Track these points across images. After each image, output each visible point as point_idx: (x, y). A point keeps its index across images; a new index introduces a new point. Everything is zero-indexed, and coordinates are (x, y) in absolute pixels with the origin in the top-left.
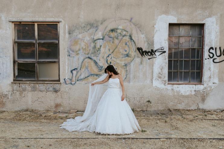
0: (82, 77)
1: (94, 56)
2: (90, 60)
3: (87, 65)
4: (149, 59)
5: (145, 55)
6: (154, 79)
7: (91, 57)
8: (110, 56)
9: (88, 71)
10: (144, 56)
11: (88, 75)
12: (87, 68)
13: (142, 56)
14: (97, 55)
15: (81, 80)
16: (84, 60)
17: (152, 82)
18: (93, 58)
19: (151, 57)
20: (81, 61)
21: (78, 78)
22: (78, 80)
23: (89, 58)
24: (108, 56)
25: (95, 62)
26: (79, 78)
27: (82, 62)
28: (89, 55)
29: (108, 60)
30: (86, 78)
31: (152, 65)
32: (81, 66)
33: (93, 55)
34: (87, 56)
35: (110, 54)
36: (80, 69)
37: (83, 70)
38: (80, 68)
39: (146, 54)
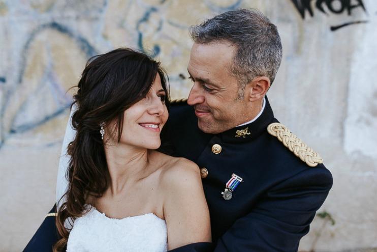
0: (32, 114)
1: (78, 18)
2: (59, 39)
3: (47, 59)
4: (334, 29)
5: (316, 11)
7: (63, 23)
8: (154, 19)
9: (56, 86)
10: (312, 14)
11: (58, 107)
12: (50, 76)
13: (303, 16)
14: (93, 14)
15: (26, 128)
16: (32, 36)
17: (342, 135)
18: (73, 25)
19: (344, 18)
20: (18, 41)
21: (13, 119)
22: (12, 132)
23: (55, 26)
24: (145, 19)
25: (83, 48)
26: (20, 121)
27: (26, 47)
28: (56, 15)
29: (145, 36)
30: (47, 119)
31: (345, 58)
32: (23, 64)
33: (71, 13)
34: (47, 18)
35: (154, 10)
36: (20, 81)
37: (31, 84)
38: (15, 74)
39: (319, 6)
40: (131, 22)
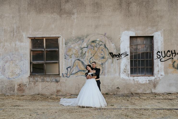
0: (74, 72)
1: (81, 59)
2: (79, 61)
3: (77, 64)
4: (117, 60)
5: (115, 57)
6: (121, 72)
7: (80, 59)
8: (92, 59)
9: (78, 68)
10: (114, 58)
11: (78, 71)
12: (77, 66)
13: (113, 58)
14: (84, 58)
15: (73, 74)
16: (75, 61)
17: (120, 75)
19: (119, 58)
20: (73, 61)
21: (71, 73)
22: (71, 74)
23: (78, 60)
24: (91, 58)
25: (82, 63)
26: (72, 73)
27: (74, 62)
28: (78, 58)
29: (91, 61)
30: (76, 73)
31: (119, 64)
32: (73, 65)
33: (81, 58)
34: (77, 58)
35: (92, 57)
36: (73, 67)
37: (74, 67)
38: (72, 66)
39: (115, 56)
40: (89, 59)
